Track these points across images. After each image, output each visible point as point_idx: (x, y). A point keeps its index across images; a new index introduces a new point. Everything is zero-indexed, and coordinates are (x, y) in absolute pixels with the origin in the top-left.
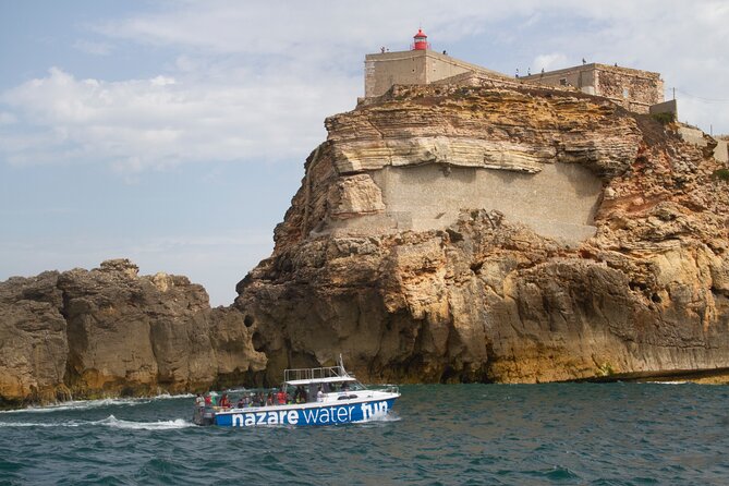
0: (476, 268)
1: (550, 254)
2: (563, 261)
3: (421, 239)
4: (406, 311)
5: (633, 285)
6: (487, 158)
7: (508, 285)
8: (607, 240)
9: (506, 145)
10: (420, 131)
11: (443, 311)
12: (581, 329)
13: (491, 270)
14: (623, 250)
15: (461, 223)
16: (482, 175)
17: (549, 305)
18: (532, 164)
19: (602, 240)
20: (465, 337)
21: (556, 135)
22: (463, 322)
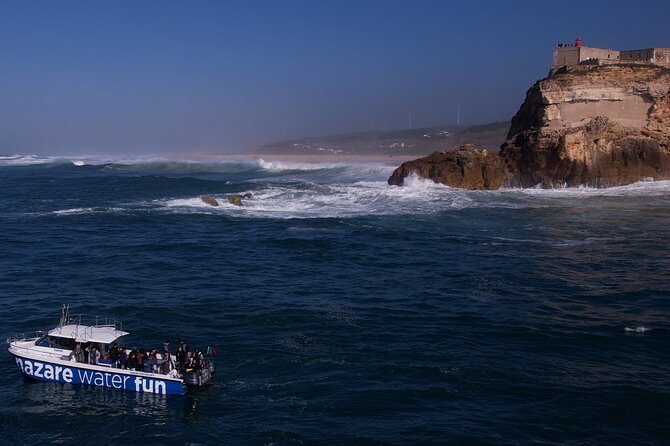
0: (596, 141)
1: (627, 134)
2: (633, 137)
3: (575, 131)
4: (567, 159)
5: (661, 145)
6: (603, 96)
7: (609, 147)
8: (653, 127)
9: (611, 89)
10: (577, 87)
11: (582, 158)
12: (637, 163)
13: (602, 142)
14: (659, 131)
15: (591, 122)
16: (601, 102)
17: (624, 155)
18: (622, 96)
19: (650, 127)
20: (590, 168)
21: (633, 84)
22: (589, 162)
